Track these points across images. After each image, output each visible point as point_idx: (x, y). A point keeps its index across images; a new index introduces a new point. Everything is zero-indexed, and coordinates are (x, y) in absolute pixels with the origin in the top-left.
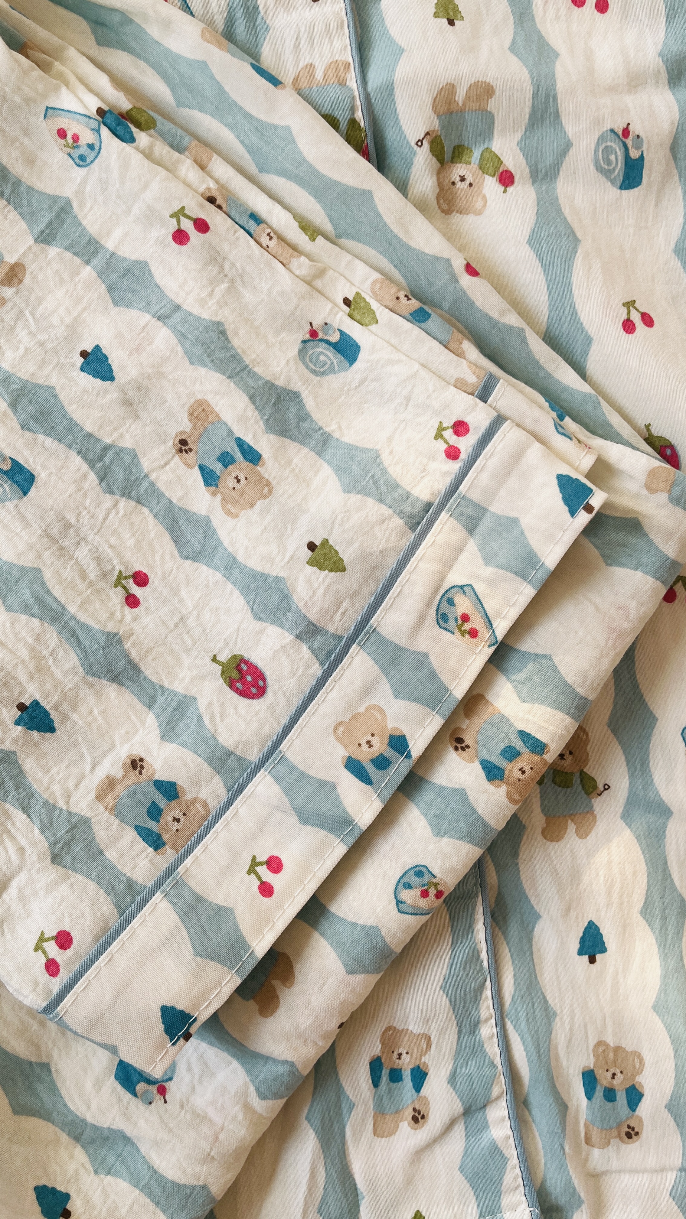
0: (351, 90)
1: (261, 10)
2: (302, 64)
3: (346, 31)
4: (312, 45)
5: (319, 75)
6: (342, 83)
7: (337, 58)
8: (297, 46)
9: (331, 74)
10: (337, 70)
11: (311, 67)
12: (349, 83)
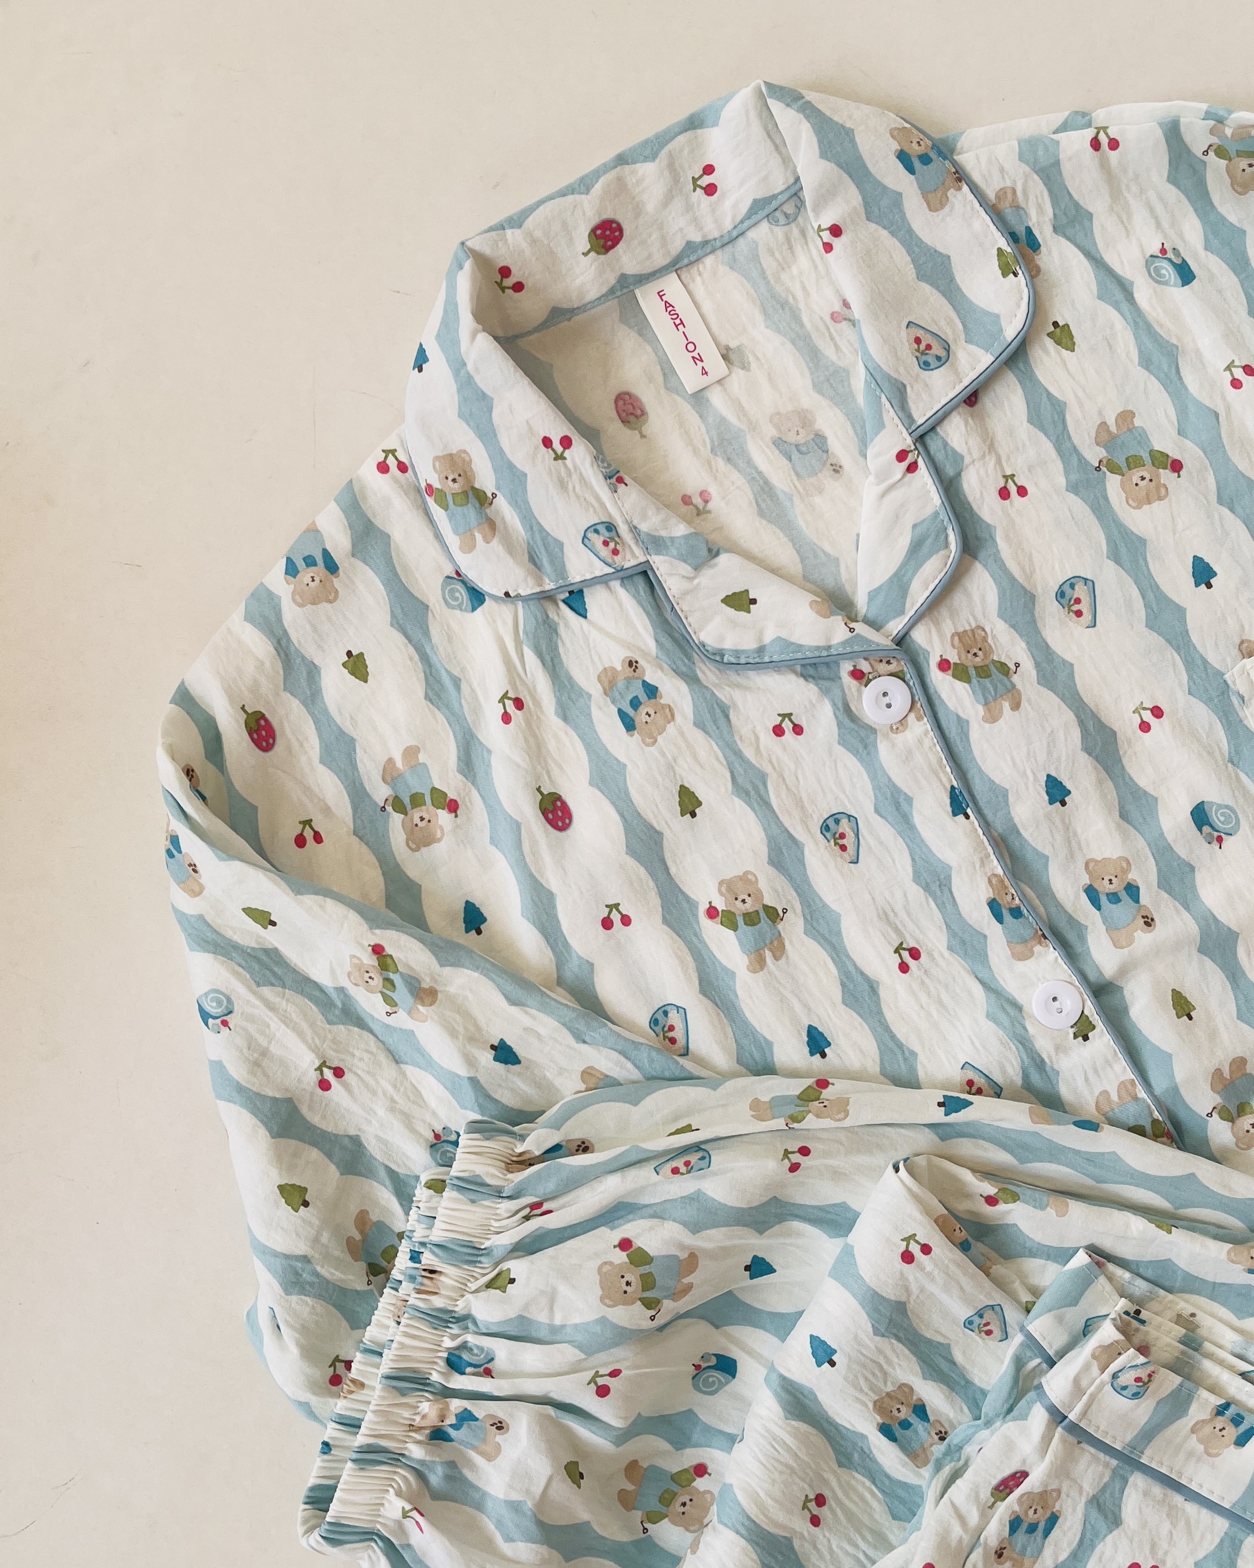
0: (1144, 1100)
1: (1047, 1060)
2: (1097, 1093)
3: (1120, 1055)
4: (1099, 1076)
5: (1115, 1097)
6: (1136, 1098)
7: (1122, 1079)
8: (1087, 1080)
9: (1124, 1094)
10: (1125, 1087)
11: (1105, 1093)
12: (1139, 1096)
